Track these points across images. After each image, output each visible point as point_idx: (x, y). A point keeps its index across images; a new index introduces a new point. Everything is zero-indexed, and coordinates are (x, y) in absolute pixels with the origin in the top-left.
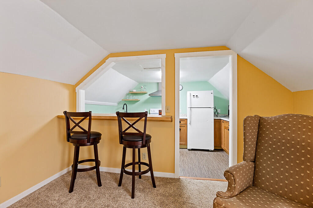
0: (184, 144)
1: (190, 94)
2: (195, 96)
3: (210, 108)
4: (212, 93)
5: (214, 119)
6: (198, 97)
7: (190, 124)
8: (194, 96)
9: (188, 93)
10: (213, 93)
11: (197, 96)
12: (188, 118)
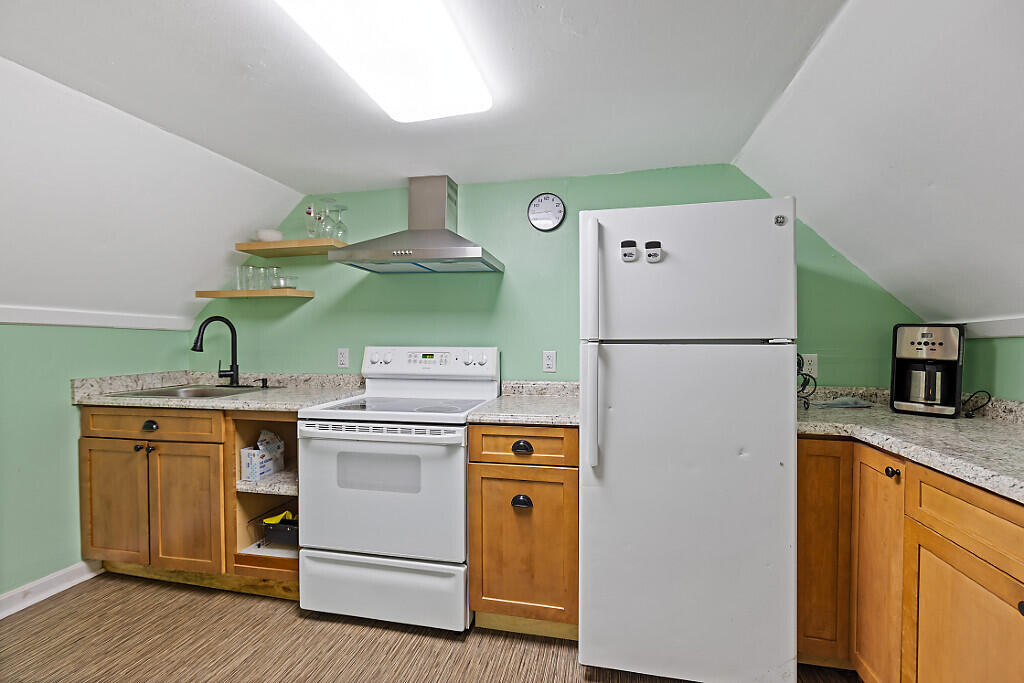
0: (555, 618)
1: (602, 227)
2: (641, 246)
3: (766, 341)
4: (780, 221)
5: (801, 436)
6: (664, 256)
7: (599, 470)
8: (632, 244)
9: (586, 223)
10: (789, 215)
11: (657, 245)
12: (582, 416)
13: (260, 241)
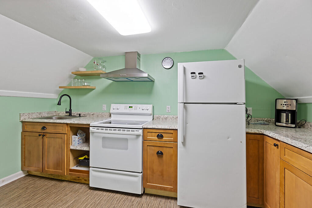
0: (170, 190)
1: (184, 68)
3: (236, 104)
4: (240, 66)
5: (247, 133)
6: (204, 77)
7: (184, 143)
8: (194, 73)
9: (180, 66)
10: (243, 65)
11: (202, 73)
12: (179, 126)
13: (79, 71)
